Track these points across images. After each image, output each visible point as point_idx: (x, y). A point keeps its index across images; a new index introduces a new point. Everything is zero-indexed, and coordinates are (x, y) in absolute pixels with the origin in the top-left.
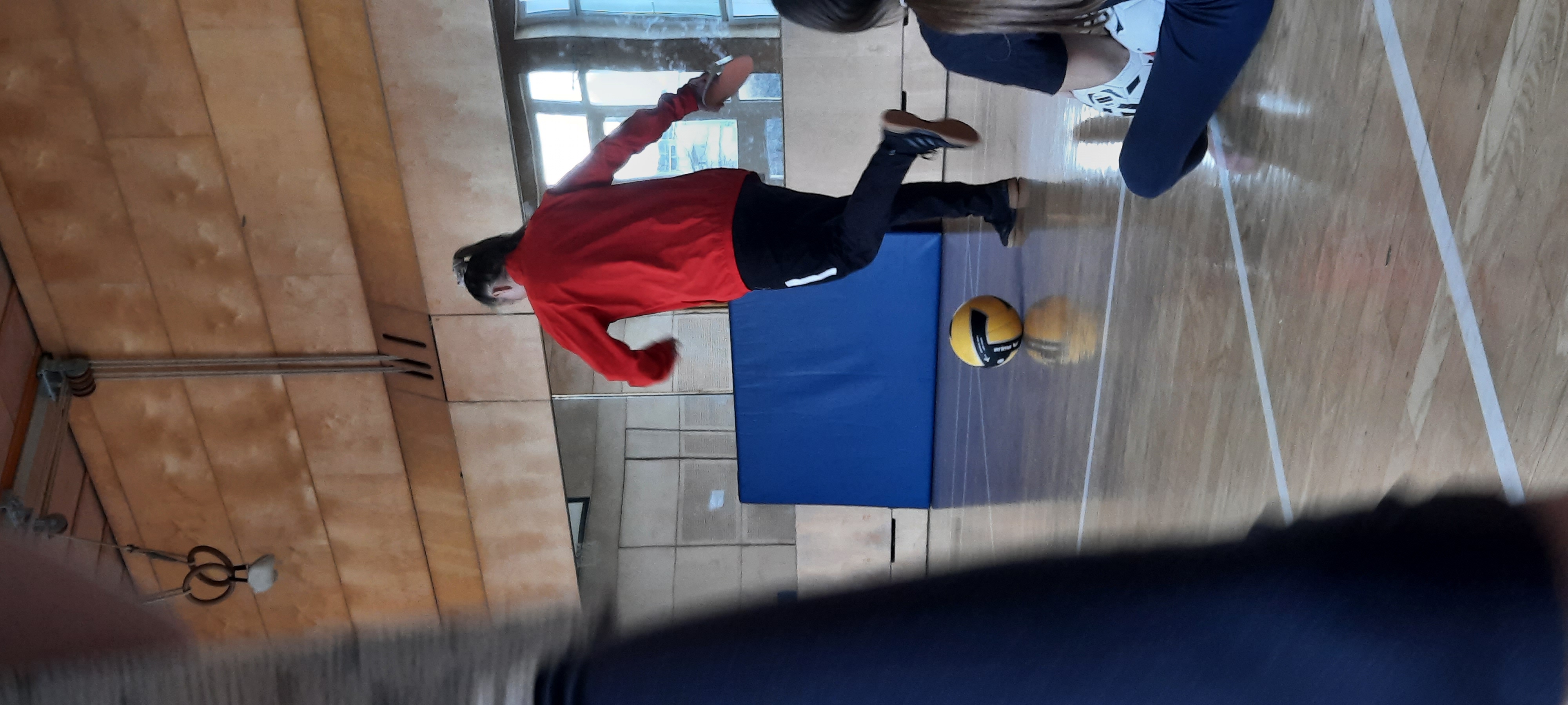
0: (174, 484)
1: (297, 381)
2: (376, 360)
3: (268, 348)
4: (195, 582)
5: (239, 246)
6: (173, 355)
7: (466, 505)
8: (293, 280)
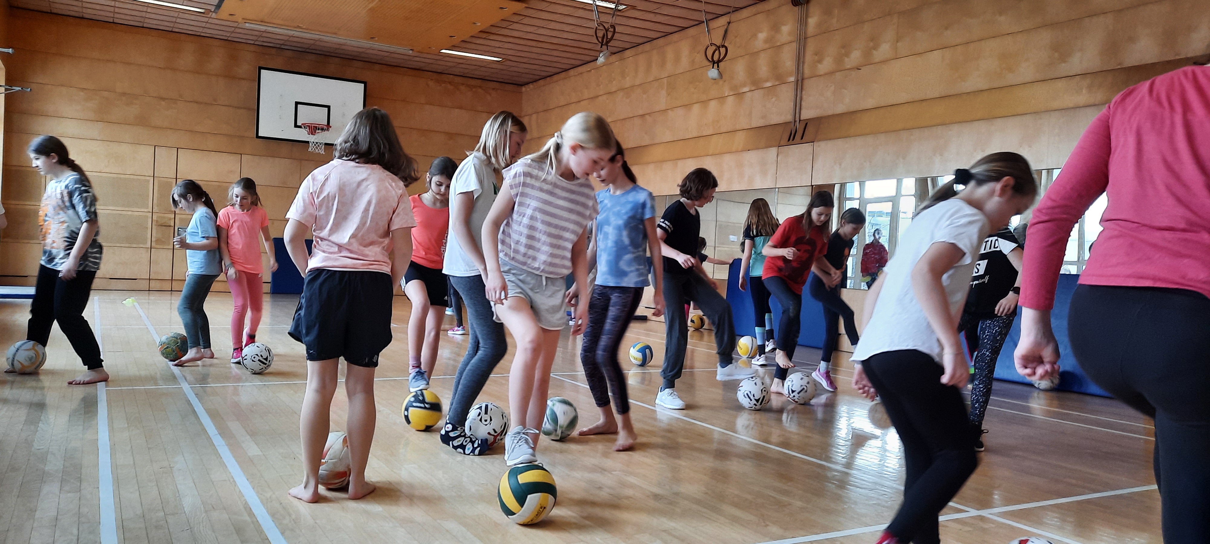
0: (754, 36)
1: (792, 87)
2: (797, 119)
3: (806, 76)
4: (714, 48)
5: (848, 67)
6: (805, 38)
7: (737, 151)
8: (832, 88)
